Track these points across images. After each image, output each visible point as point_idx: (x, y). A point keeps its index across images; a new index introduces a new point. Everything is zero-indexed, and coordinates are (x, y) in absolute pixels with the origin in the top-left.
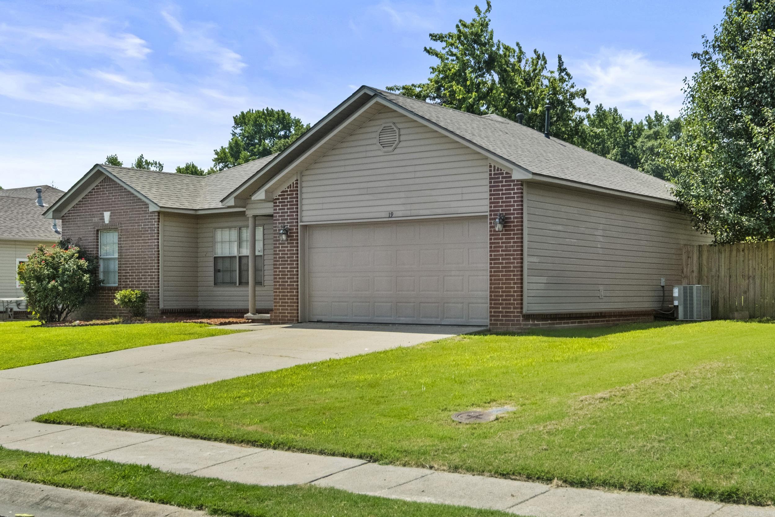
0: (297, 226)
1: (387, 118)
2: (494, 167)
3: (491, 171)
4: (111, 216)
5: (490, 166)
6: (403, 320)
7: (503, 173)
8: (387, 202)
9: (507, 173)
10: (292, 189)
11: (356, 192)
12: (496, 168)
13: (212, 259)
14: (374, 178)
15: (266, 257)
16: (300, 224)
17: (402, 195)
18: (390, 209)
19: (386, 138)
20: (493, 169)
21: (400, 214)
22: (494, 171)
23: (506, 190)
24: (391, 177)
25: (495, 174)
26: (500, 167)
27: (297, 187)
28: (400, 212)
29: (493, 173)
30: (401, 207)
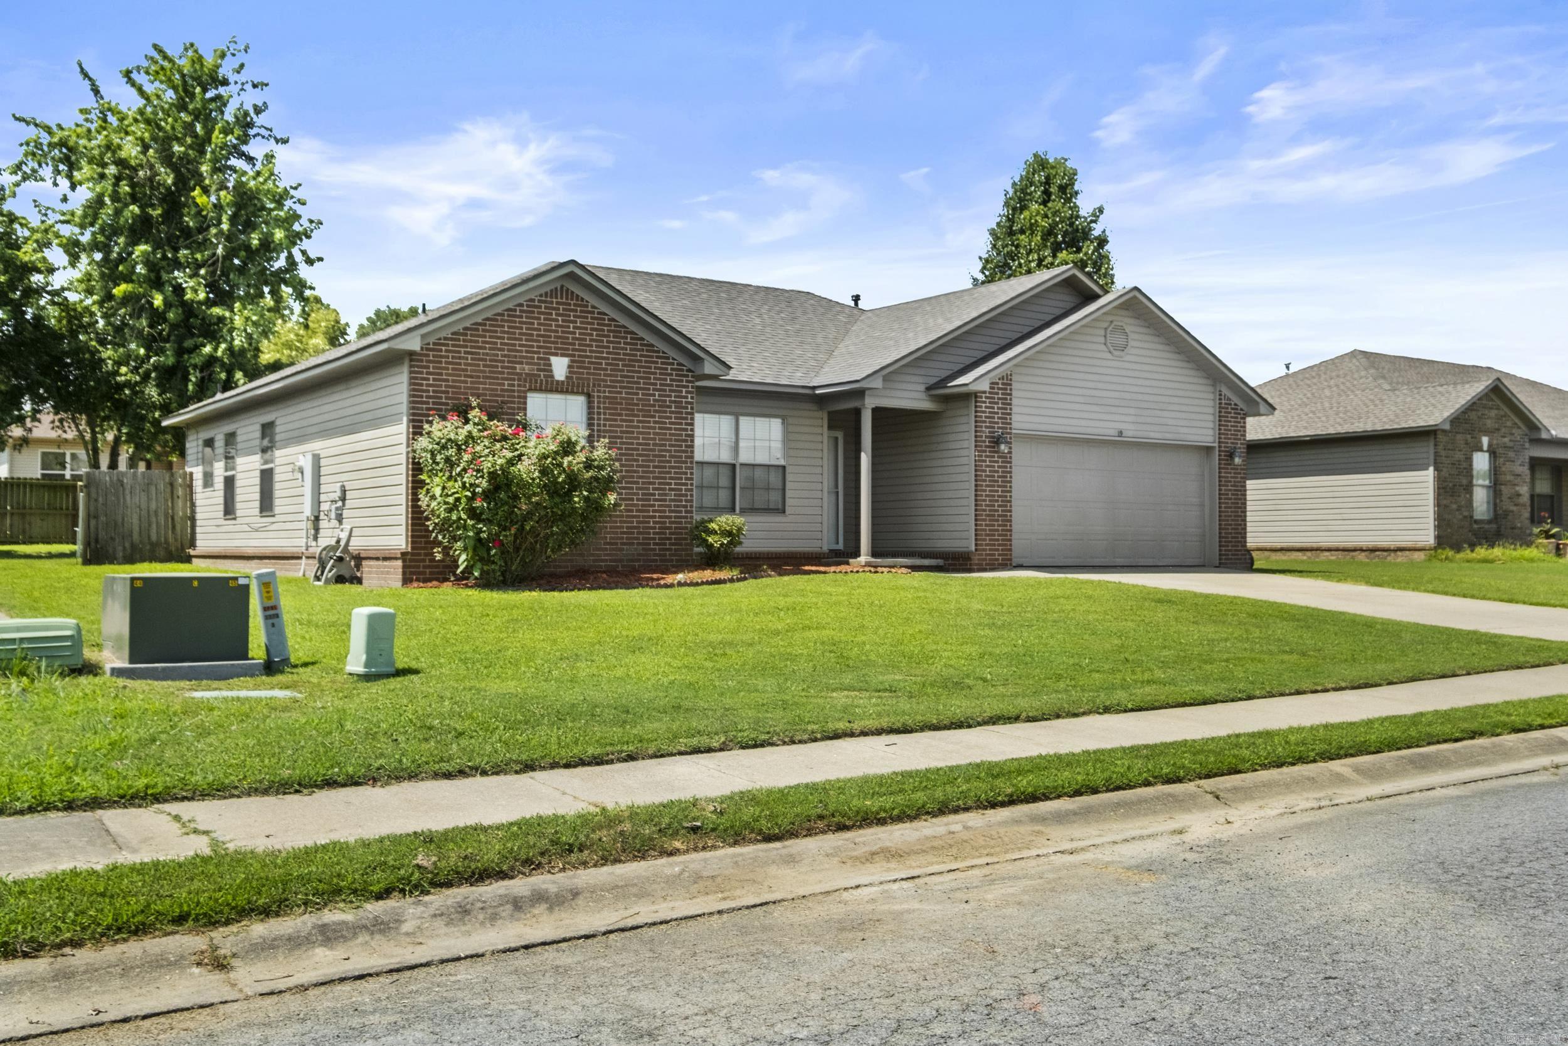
0: (1011, 434)
1: (1118, 315)
3: (1220, 399)
4: (569, 367)
5: (1220, 394)
7: (1231, 404)
8: (1117, 418)
9: (1235, 404)
11: (1081, 399)
14: (1100, 386)
15: (790, 469)
16: (1014, 431)
17: (1132, 411)
18: (1120, 425)
19: (1118, 339)
20: (1223, 397)
21: (1130, 434)
22: (1225, 399)
23: (1234, 422)
24: (1120, 388)
25: (1225, 403)
26: (1229, 397)
27: (1011, 380)
28: (1130, 431)
29: (1223, 401)
30: (1131, 427)
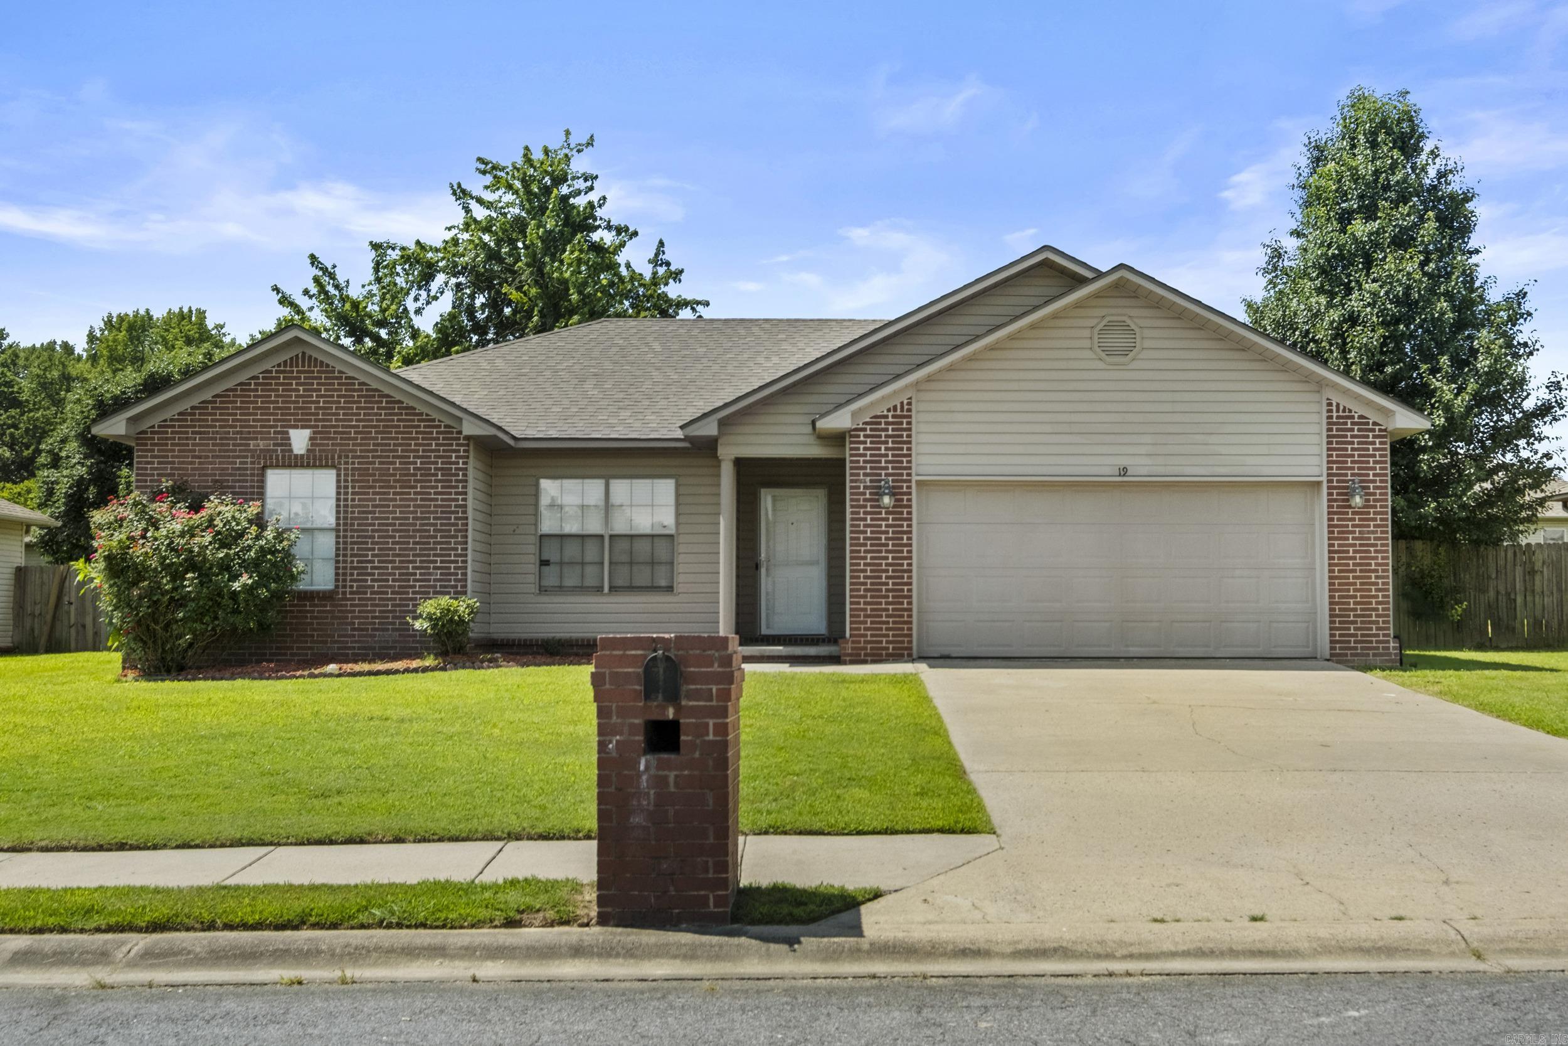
0: (910, 481)
1: (1117, 307)
2: (1338, 405)
3: (1330, 411)
4: (311, 439)
5: (1330, 404)
6: (1134, 651)
7: (1353, 417)
8: (1116, 450)
9: (1361, 417)
10: (899, 412)
12: (1341, 408)
13: (533, 539)
14: (1084, 407)
15: (682, 539)
16: (914, 478)
17: (1147, 439)
18: (1123, 461)
19: (1117, 340)
20: (1334, 408)
21: (1144, 471)
22: (1338, 411)
23: (1359, 443)
24: (1122, 408)
25: (1338, 417)
26: (1348, 406)
27: (909, 410)
28: (1142, 466)
29: (1335, 414)
30: (1145, 460)
